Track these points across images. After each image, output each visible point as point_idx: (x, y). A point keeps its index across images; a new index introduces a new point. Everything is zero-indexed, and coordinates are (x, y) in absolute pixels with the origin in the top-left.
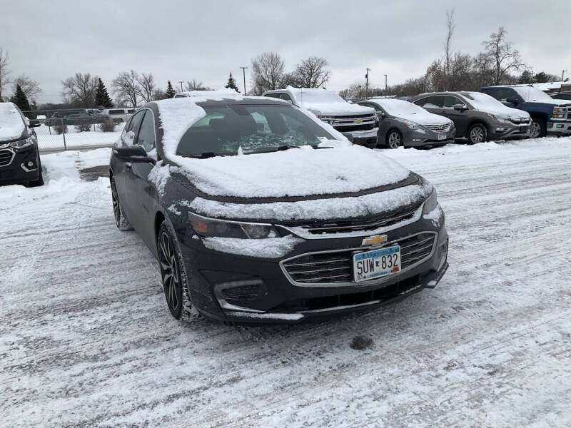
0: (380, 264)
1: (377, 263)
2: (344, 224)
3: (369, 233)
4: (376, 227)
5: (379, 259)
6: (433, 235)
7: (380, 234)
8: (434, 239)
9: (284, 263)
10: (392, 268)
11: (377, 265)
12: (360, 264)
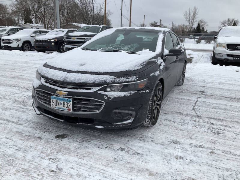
0: (62, 104)
1: (61, 103)
2: (55, 82)
3: (61, 89)
4: (65, 88)
5: (62, 102)
6: (103, 103)
7: (64, 91)
8: (102, 104)
9: (36, 91)
10: (68, 108)
11: (61, 105)
12: (53, 101)
